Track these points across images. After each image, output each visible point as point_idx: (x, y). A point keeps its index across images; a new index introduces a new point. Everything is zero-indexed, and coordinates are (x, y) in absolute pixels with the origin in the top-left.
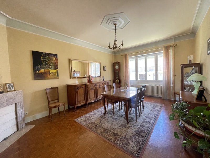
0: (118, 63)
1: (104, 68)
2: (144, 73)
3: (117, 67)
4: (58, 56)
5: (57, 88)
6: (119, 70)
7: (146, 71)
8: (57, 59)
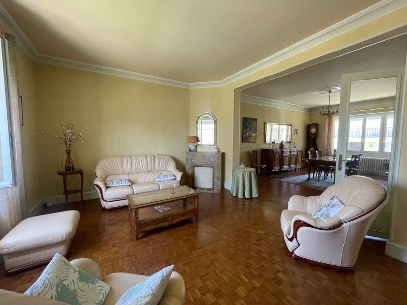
0: (316, 126)
1: (296, 132)
2: (360, 141)
3: (313, 130)
4: (258, 120)
5: (256, 151)
6: (316, 135)
7: (363, 137)
8: (256, 123)
